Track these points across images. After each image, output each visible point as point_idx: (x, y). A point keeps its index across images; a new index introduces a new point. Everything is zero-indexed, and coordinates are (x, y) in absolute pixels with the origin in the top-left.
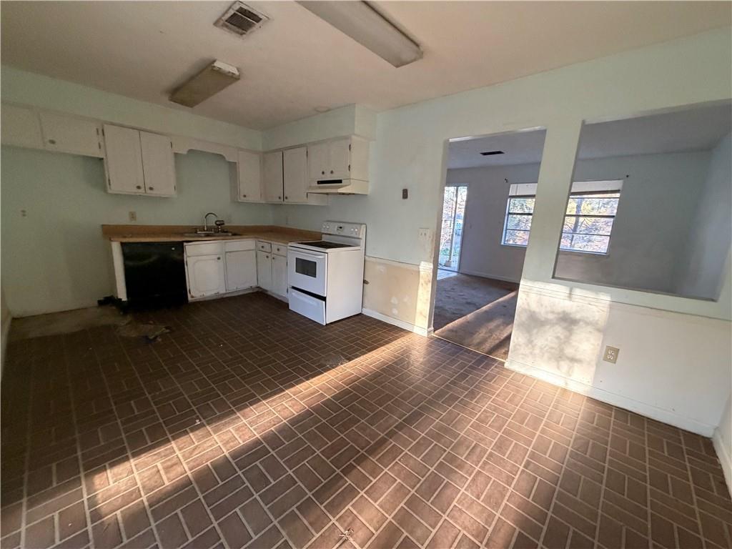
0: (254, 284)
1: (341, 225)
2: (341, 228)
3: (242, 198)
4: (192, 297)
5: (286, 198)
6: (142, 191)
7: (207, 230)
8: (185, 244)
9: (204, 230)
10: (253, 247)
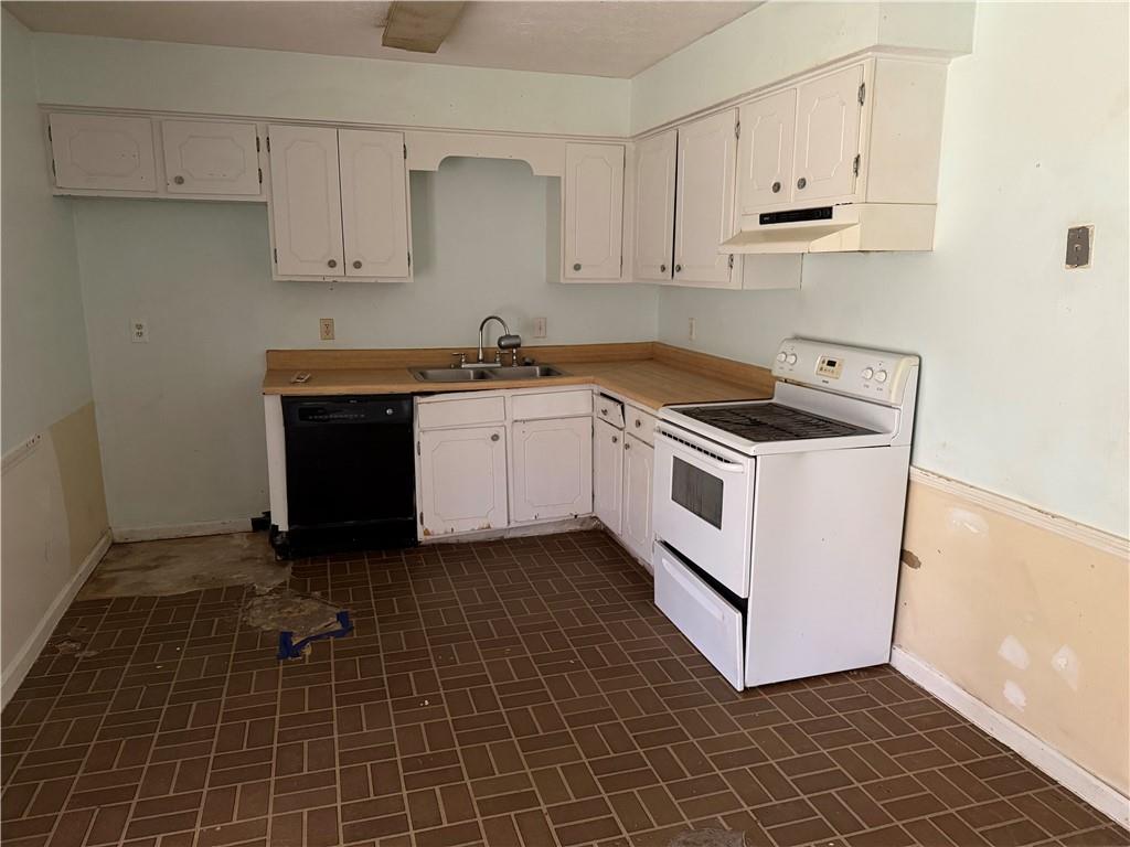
0: (584, 509)
1: (834, 354)
2: (832, 363)
3: (571, 273)
4: (427, 533)
5: (679, 269)
6: (338, 270)
7: (483, 361)
8: (418, 399)
9: (478, 361)
10: (585, 408)
